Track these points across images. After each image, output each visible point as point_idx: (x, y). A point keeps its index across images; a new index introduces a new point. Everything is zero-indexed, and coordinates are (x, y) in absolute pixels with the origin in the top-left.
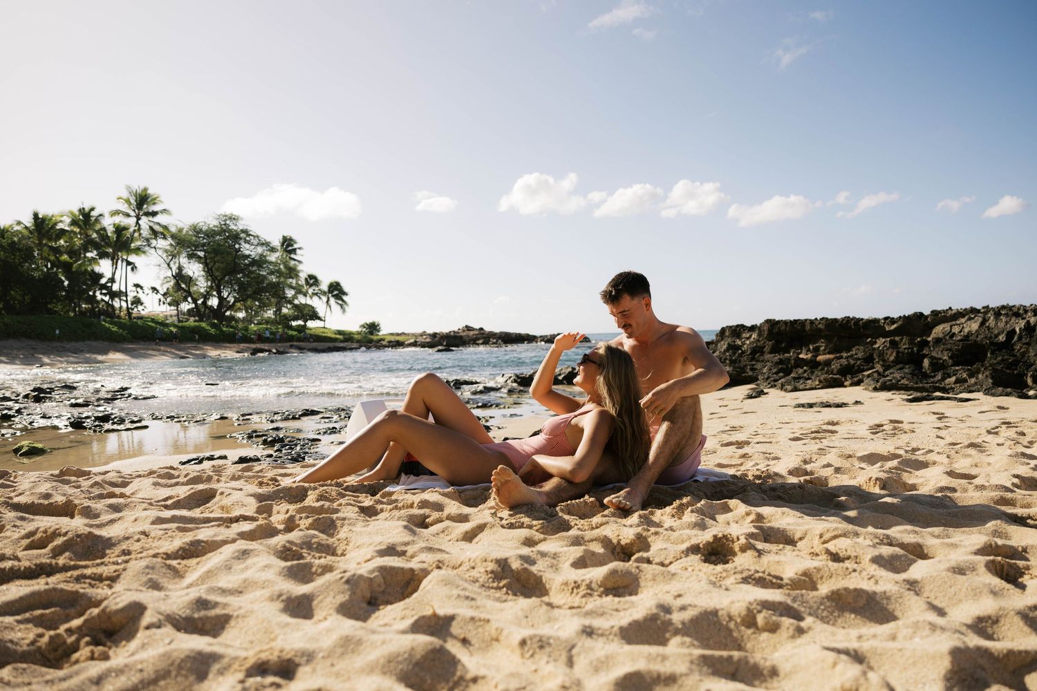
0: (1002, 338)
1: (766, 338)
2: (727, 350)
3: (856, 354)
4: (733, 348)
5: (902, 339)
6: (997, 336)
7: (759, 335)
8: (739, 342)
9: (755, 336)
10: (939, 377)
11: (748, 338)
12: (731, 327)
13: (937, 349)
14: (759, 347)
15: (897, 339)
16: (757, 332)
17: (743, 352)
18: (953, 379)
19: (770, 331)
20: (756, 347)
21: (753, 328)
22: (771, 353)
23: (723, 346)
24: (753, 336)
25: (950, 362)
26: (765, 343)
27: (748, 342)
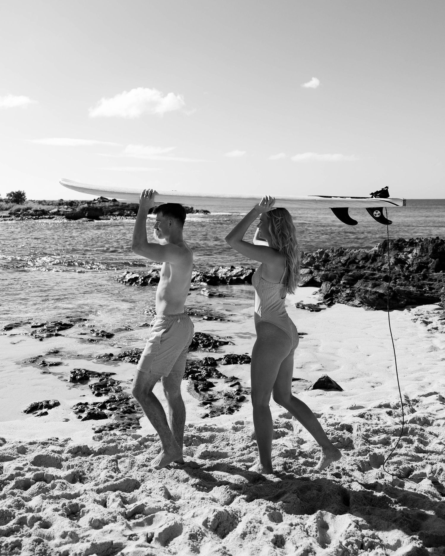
1: (430, 256)
2: (396, 264)
4: (400, 262)
7: (422, 250)
8: (402, 256)
9: (416, 251)
11: (410, 252)
12: (392, 241)
14: (424, 263)
16: (419, 248)
17: (409, 266)
19: (435, 251)
20: (421, 263)
21: (412, 243)
22: (437, 270)
23: (390, 258)
24: (415, 251)
26: (427, 259)
27: (410, 256)
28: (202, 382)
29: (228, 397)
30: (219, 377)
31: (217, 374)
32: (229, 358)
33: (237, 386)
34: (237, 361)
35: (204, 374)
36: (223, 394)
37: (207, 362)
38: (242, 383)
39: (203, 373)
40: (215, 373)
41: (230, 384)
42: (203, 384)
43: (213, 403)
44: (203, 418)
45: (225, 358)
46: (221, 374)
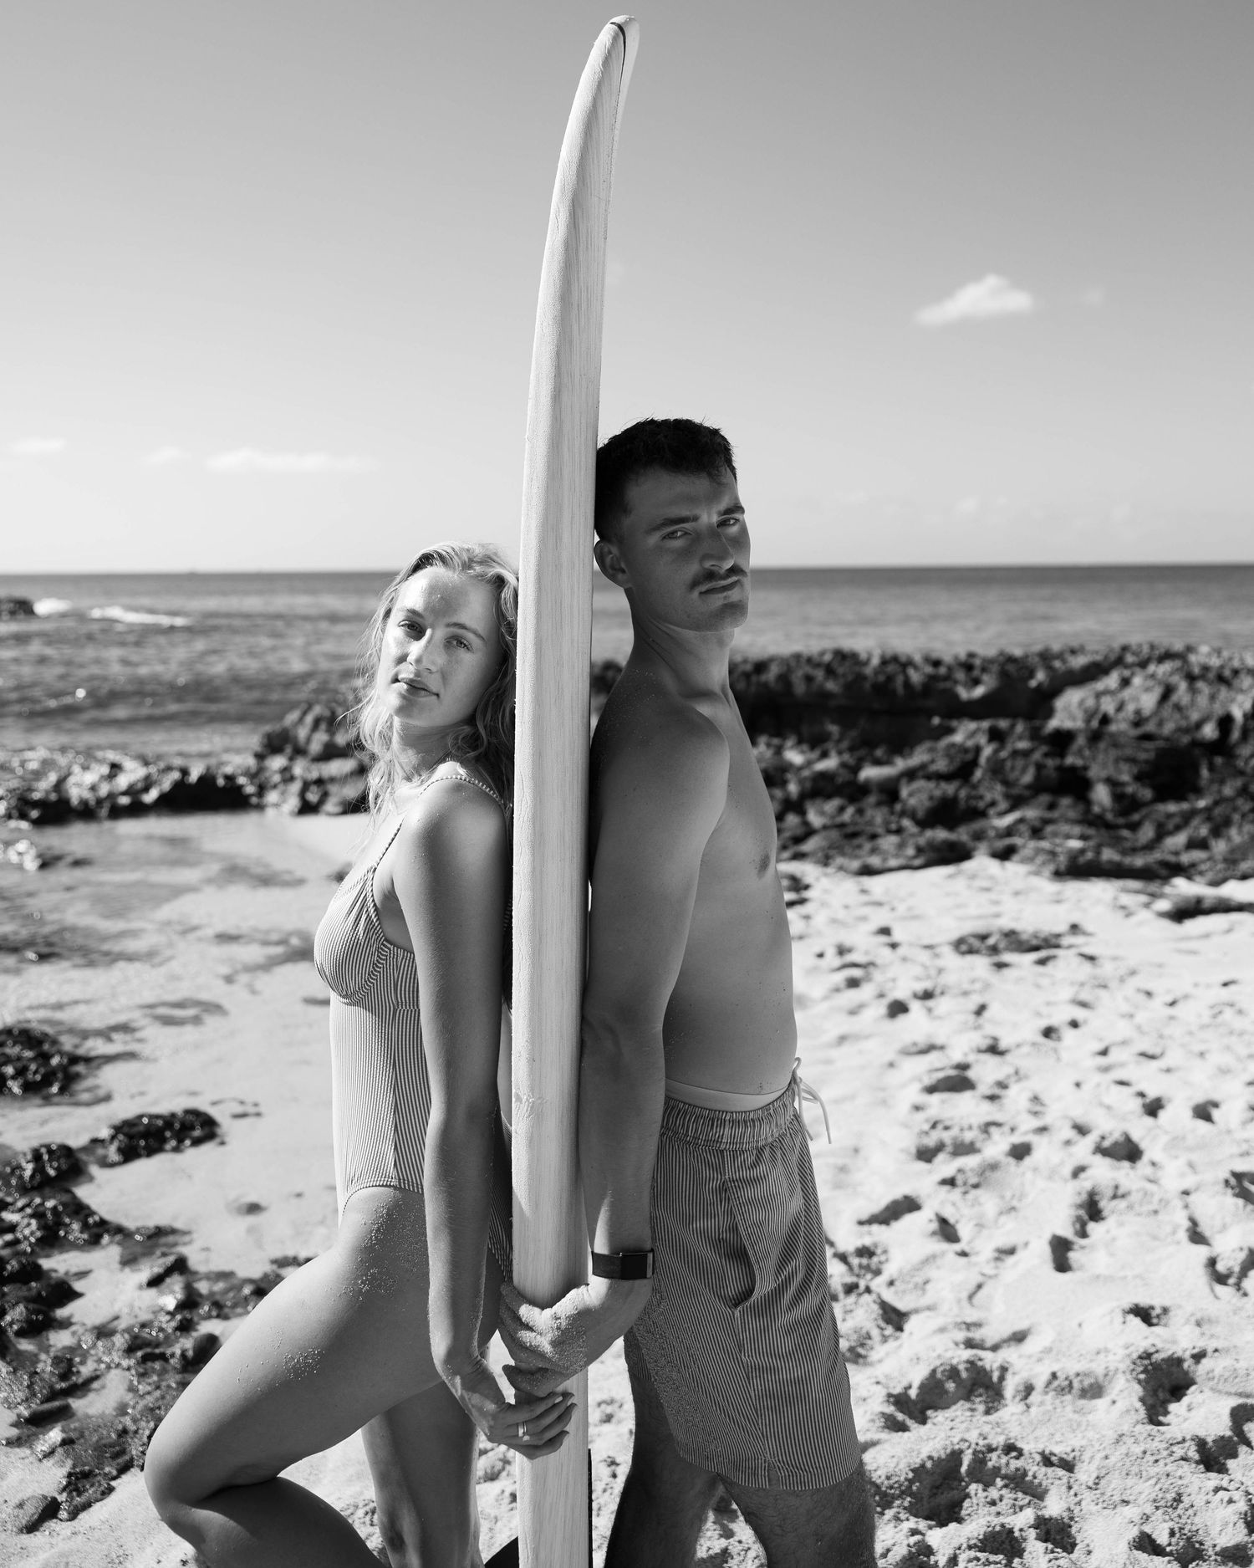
0: (1209, 731)
3: (933, 761)
5: (1013, 726)
6: (1199, 725)
10: (1147, 832)
13: (1101, 757)
15: (1003, 724)
18: (1180, 839)
25: (1147, 794)
28: (24, 1292)
29: (146, 1359)
30: (94, 1241)
31: (85, 1227)
32: (130, 1137)
33: (176, 1284)
34: (164, 1140)
35: (32, 1233)
36: (120, 1341)
37: (39, 1169)
38: (196, 1261)
39: (27, 1232)
40: (76, 1226)
41: (146, 1271)
42: (28, 1300)
43: (76, 1404)
44: (32, 1528)
45: (113, 1138)
46: (103, 1223)
